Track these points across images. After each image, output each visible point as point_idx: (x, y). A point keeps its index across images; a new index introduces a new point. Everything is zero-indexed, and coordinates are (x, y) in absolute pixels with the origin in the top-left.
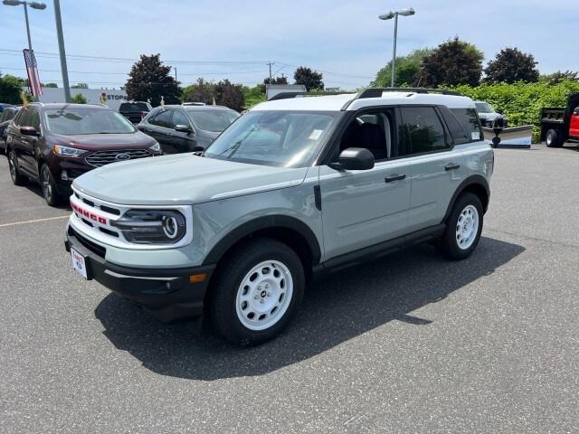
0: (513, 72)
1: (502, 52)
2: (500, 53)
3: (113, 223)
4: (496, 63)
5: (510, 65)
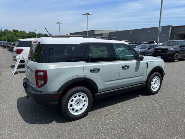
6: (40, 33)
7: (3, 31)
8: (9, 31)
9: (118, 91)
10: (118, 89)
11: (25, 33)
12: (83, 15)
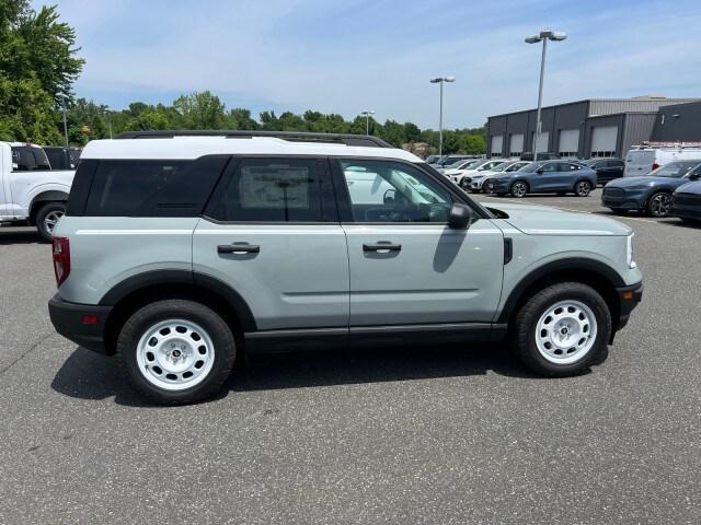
6: (391, 120)
7: (278, 118)
8: (296, 117)
9: (350, 335)
10: (349, 327)
11: (342, 120)
12: (527, 41)
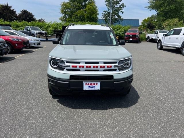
0: (27, 17)
1: (22, 11)
2: (21, 11)
3: (115, 67)
4: (21, 14)
5: (26, 15)
